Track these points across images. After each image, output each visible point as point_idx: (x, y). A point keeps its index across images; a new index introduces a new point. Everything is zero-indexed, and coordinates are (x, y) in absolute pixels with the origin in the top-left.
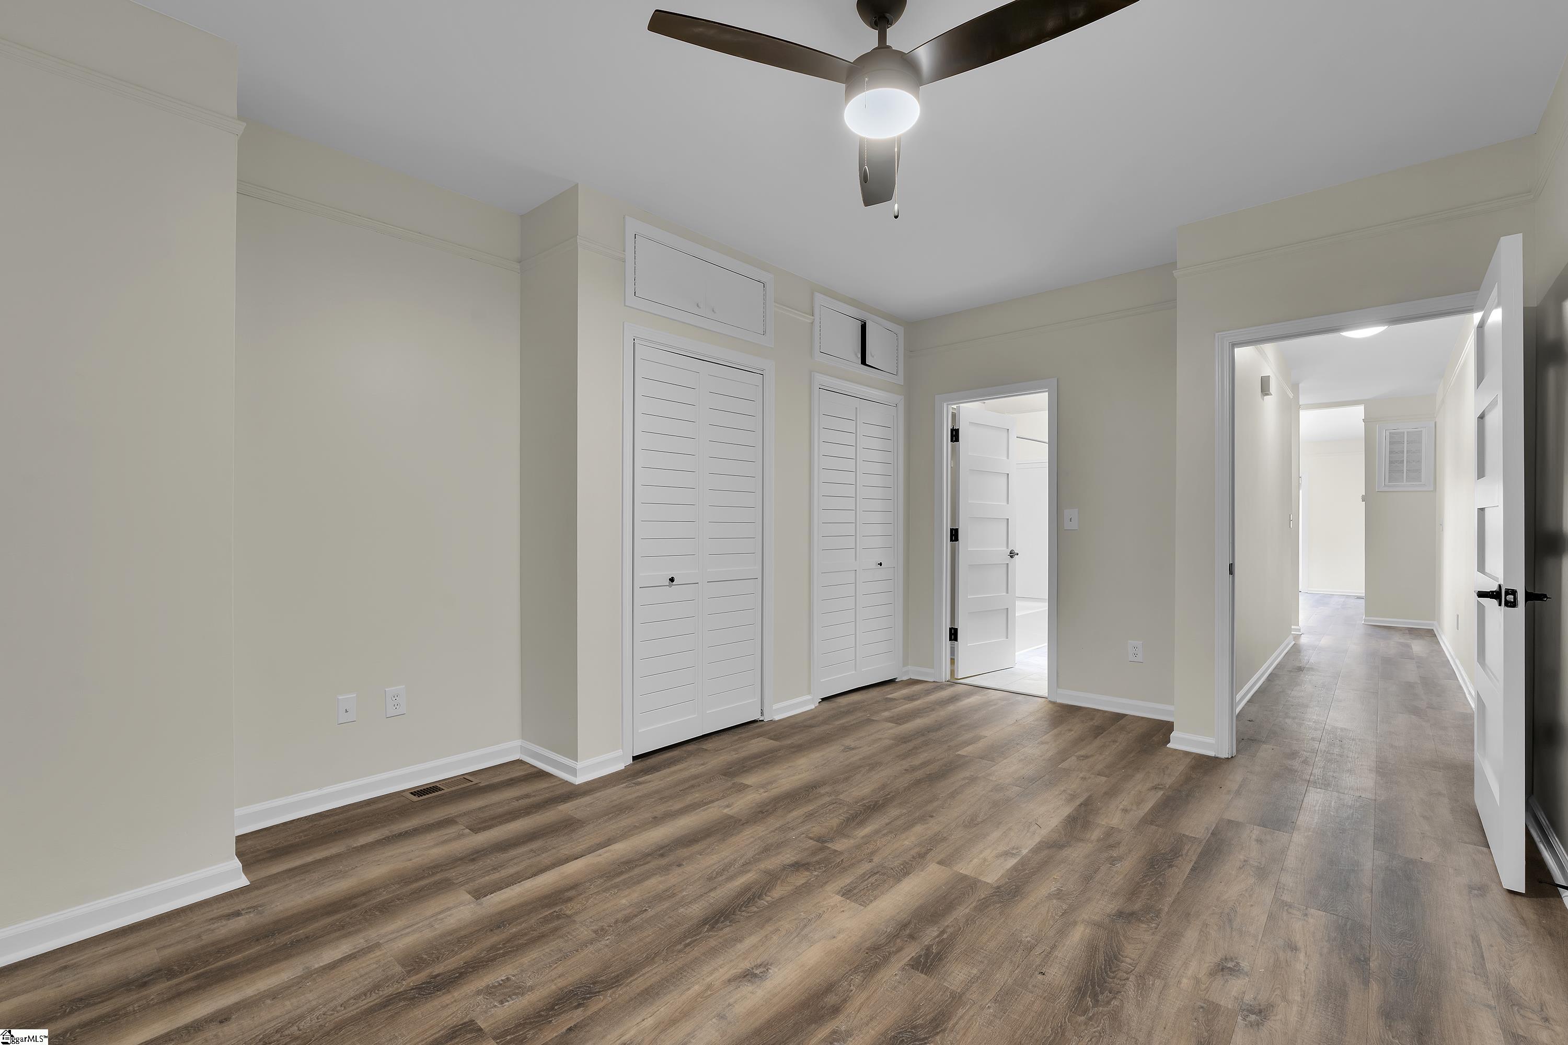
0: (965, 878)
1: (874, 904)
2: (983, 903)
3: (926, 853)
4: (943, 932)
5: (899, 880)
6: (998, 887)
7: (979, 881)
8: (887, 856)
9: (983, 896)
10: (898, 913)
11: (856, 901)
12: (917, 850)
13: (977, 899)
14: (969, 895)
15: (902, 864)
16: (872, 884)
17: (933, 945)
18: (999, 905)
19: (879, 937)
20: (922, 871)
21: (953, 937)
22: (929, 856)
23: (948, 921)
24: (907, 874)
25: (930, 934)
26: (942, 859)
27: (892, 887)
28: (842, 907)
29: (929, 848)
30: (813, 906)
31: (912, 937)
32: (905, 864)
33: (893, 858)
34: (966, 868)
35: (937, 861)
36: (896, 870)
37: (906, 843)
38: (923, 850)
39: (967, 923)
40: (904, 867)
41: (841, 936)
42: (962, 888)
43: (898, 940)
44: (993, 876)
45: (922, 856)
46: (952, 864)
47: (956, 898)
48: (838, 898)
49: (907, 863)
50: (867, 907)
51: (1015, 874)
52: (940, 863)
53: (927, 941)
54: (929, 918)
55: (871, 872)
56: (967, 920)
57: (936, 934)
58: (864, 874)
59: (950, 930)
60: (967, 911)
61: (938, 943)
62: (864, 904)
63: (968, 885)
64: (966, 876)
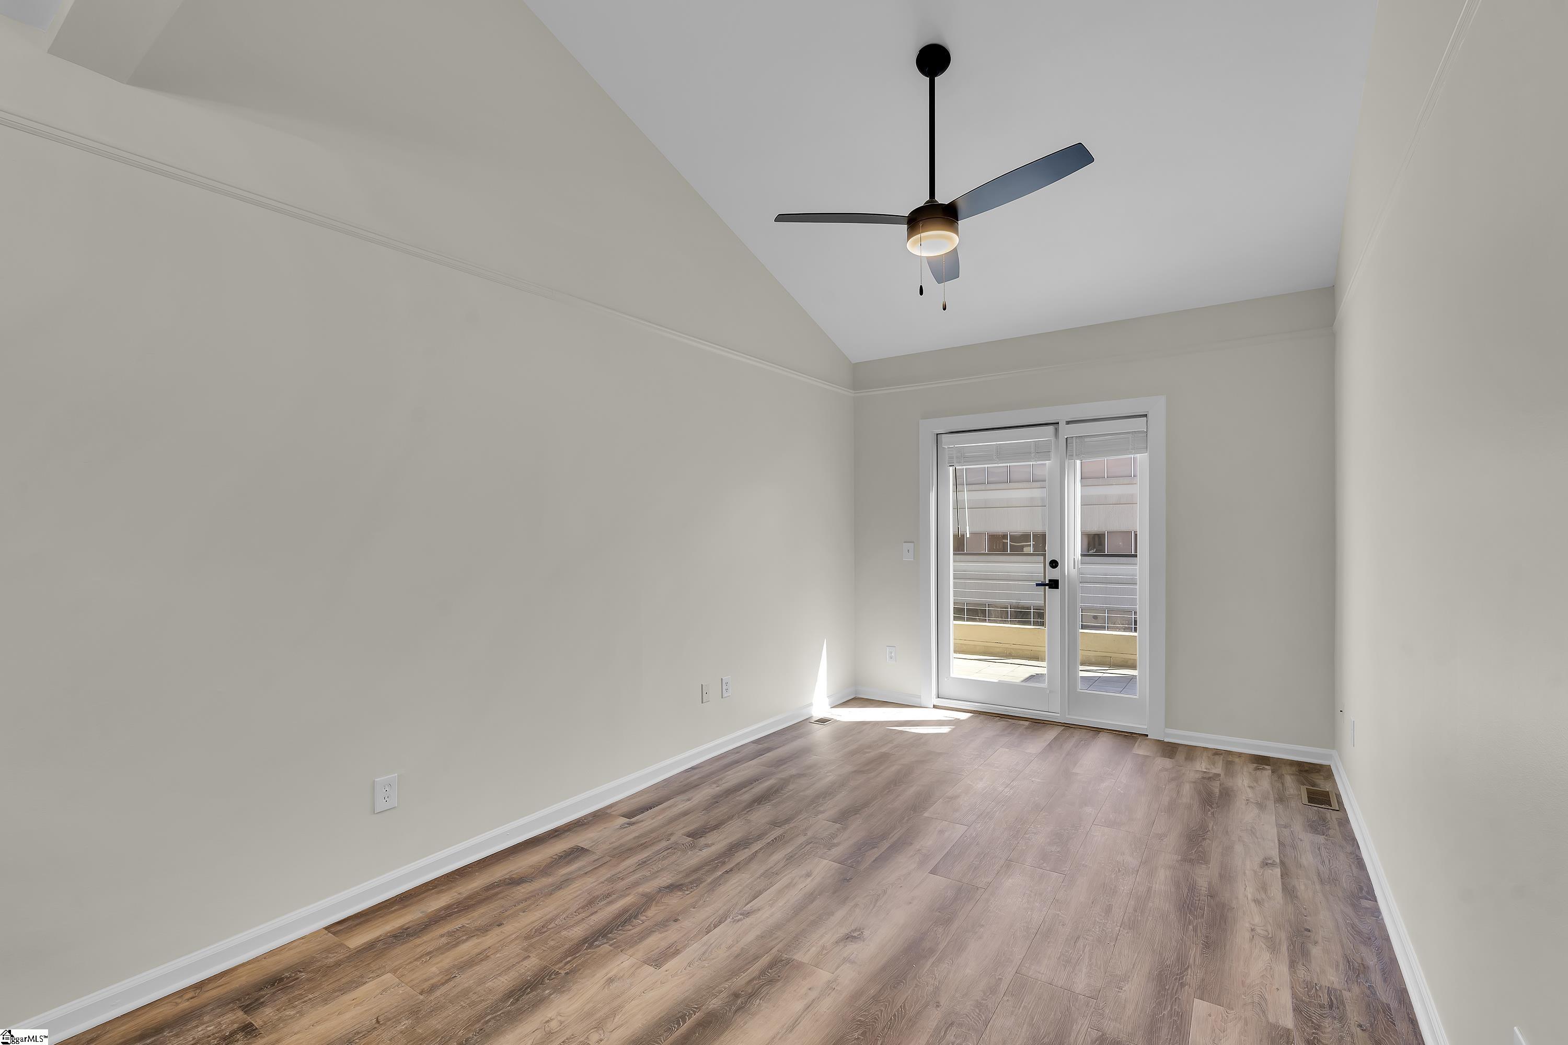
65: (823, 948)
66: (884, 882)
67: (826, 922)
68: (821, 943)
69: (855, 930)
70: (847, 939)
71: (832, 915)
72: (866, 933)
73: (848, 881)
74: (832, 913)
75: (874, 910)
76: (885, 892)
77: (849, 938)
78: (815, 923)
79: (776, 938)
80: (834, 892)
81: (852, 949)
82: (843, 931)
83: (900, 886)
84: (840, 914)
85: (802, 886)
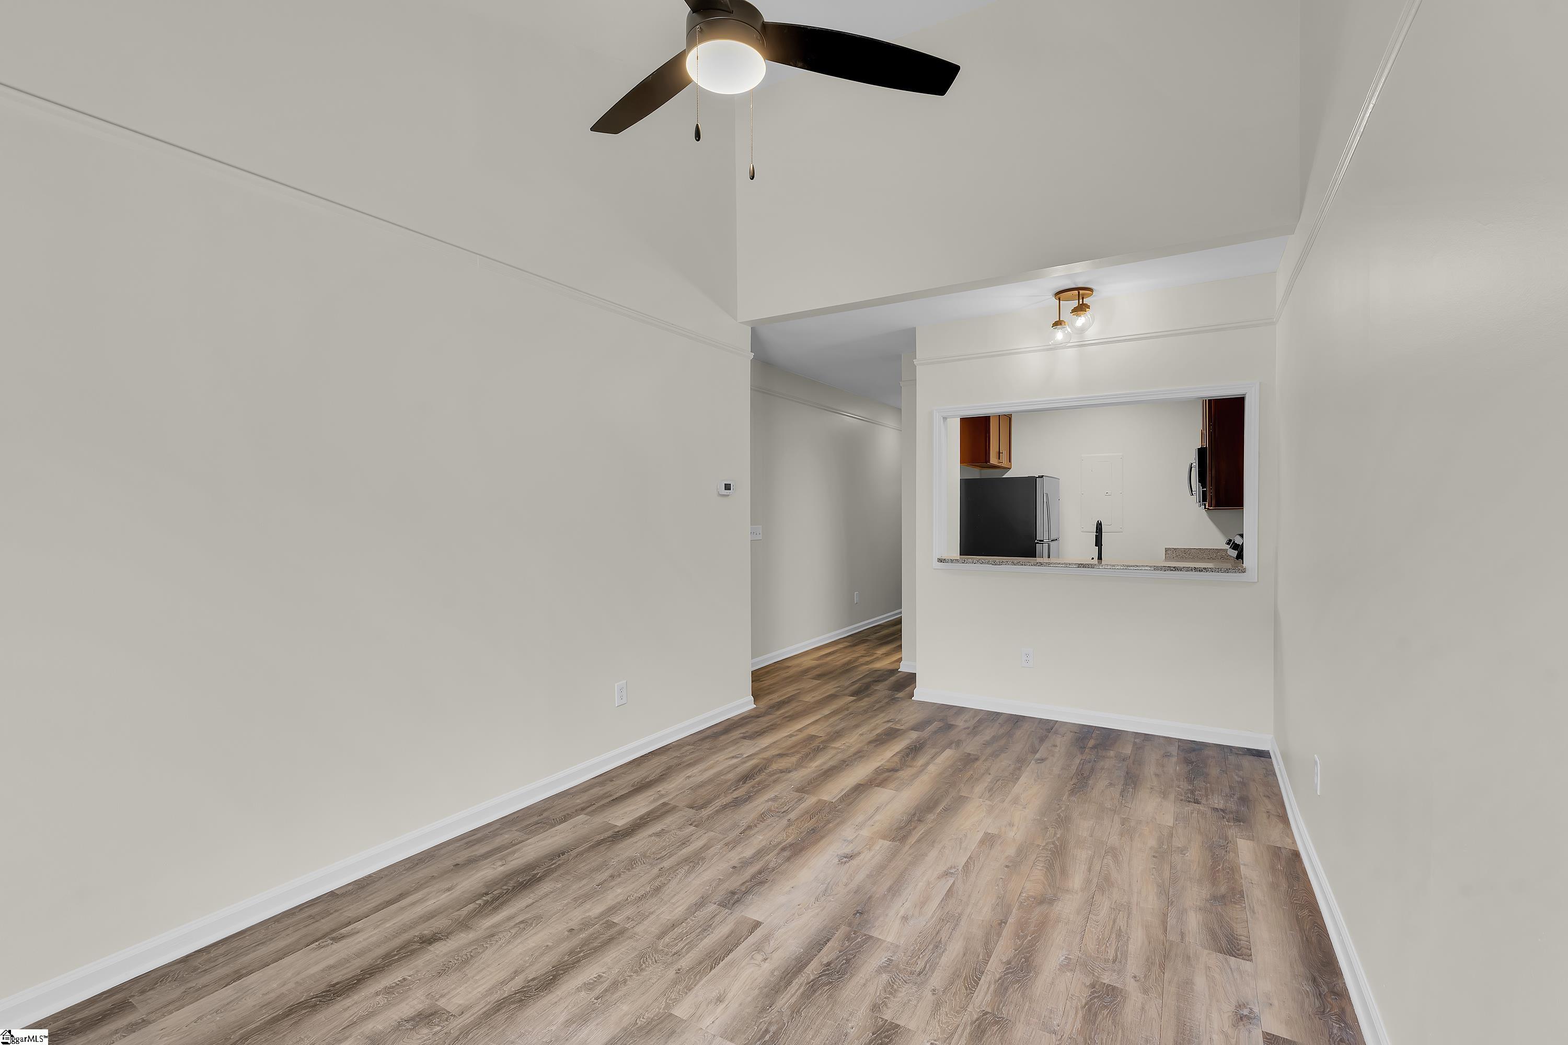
65: (870, 849)
66: (816, 911)
67: (872, 869)
68: (872, 853)
69: (845, 863)
70: (851, 856)
71: (868, 875)
72: (836, 860)
73: (858, 912)
74: (869, 876)
75: (829, 881)
76: (817, 899)
77: (850, 857)
78: (881, 868)
79: (910, 855)
80: (870, 898)
81: (848, 850)
82: (854, 862)
83: (800, 906)
84: (861, 876)
85: (907, 905)
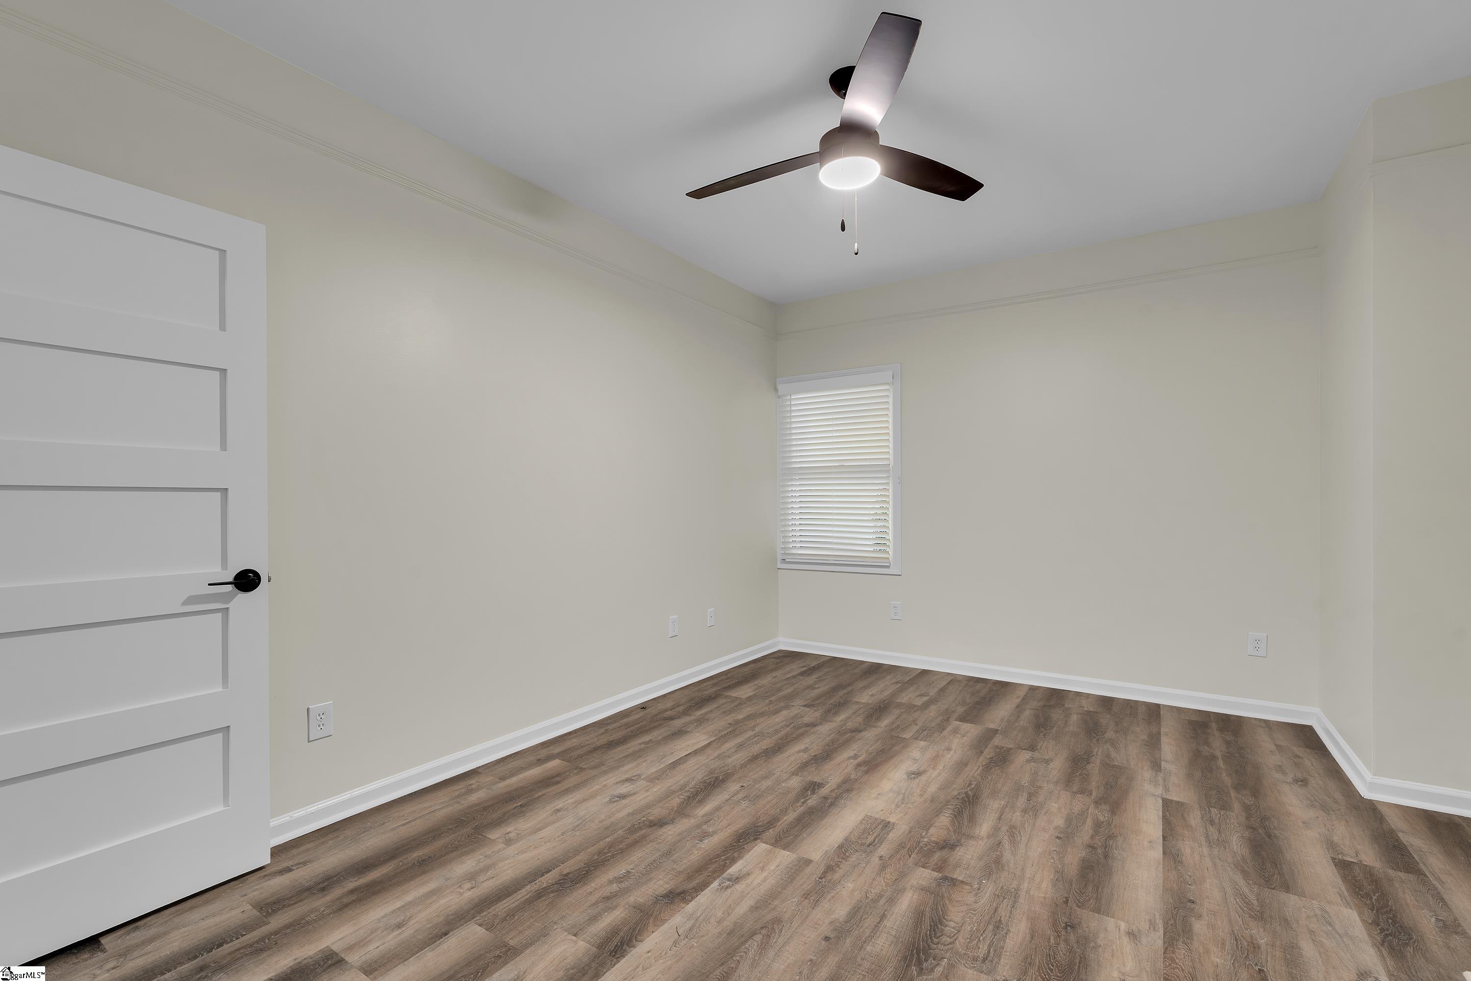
0: (785, 847)
1: (860, 818)
2: (771, 825)
3: (825, 872)
4: (803, 803)
5: (846, 839)
6: (756, 839)
7: (772, 845)
8: (866, 866)
9: (771, 830)
10: (839, 812)
11: (876, 819)
12: (837, 876)
13: (776, 828)
14: (783, 831)
15: (847, 857)
16: (869, 833)
17: (811, 795)
18: (759, 824)
19: (848, 797)
20: (827, 851)
21: (797, 800)
22: (822, 868)
23: (800, 810)
24: (841, 847)
25: (813, 801)
26: (808, 866)
27: (851, 833)
28: (884, 813)
29: (824, 880)
30: (907, 812)
31: (826, 798)
32: (845, 858)
33: (860, 863)
34: (784, 858)
35: (813, 863)
36: (852, 849)
37: (850, 885)
38: (829, 876)
39: (786, 809)
40: (845, 854)
41: (874, 795)
42: (789, 837)
43: (834, 796)
44: (760, 848)
45: (830, 869)
46: (798, 861)
47: (794, 827)
48: (892, 819)
49: (843, 858)
50: (865, 815)
51: (736, 855)
52: (809, 862)
53: (815, 797)
54: (815, 811)
55: (875, 846)
56: (786, 811)
57: (809, 801)
58: (881, 844)
59: (800, 804)
60: (785, 818)
61: (807, 796)
62: (868, 817)
63: (783, 841)
64: (784, 849)
